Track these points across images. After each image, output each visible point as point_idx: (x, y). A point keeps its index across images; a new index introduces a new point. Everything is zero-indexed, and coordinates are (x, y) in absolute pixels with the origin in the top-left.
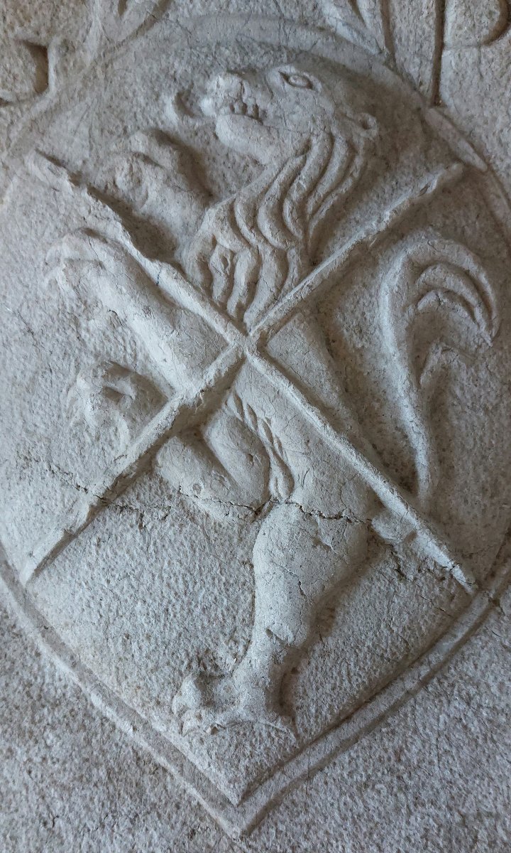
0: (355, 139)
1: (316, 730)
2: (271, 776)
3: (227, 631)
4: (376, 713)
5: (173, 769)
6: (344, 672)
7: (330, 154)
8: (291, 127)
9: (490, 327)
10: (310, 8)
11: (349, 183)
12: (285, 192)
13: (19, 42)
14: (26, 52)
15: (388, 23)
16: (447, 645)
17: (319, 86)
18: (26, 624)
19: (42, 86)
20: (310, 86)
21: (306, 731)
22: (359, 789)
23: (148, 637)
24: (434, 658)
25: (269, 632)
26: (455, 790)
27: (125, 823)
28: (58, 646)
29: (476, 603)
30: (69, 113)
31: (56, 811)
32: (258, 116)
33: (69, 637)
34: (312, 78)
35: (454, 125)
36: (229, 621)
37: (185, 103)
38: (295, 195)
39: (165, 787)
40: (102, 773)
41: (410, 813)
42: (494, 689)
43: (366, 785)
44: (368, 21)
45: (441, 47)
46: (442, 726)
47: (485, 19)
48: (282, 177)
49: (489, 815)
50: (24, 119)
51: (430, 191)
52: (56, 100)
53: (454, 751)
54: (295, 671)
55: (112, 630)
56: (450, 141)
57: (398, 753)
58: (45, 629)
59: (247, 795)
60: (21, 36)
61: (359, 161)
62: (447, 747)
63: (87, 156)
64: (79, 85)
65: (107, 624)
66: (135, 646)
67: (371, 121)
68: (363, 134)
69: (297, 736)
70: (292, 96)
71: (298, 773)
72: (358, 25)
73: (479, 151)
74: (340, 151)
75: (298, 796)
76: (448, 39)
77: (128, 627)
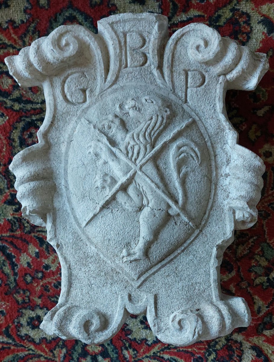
0: (164, 116)
2: (145, 273)
3: (133, 238)
4: (171, 258)
5: (121, 272)
6: (162, 248)
7: (157, 120)
8: (148, 114)
9: (198, 162)
10: (153, 79)
11: (162, 127)
12: (146, 130)
13: (79, 89)
14: (81, 92)
15: (173, 83)
16: (189, 242)
17: (155, 103)
18: (83, 237)
19: (85, 101)
20: (152, 102)
21: (153, 262)
22: (166, 277)
23: (114, 240)
24: (185, 245)
25: (143, 238)
26: (190, 277)
27: (109, 286)
28: (92, 243)
29: (196, 231)
30: (92, 108)
31: (92, 283)
32: (139, 110)
33: (95, 241)
34: (153, 100)
35: (191, 108)
36: (134, 236)
37: (121, 107)
38: (149, 131)
39: (119, 277)
40: (103, 274)
41: (179, 282)
42: (201, 252)
43: (168, 276)
44: (168, 83)
45: (187, 88)
46: (187, 262)
47: (198, 81)
48: (145, 126)
49: (199, 283)
50: (81, 109)
51: (183, 127)
52: (89, 105)
53: (190, 267)
54: (150, 247)
55: (106, 238)
56: (190, 112)
57: (176, 268)
58: (89, 239)
59: (139, 278)
60: (80, 88)
61: (165, 121)
62: (188, 267)
63: (97, 120)
64: (95, 101)
65: (104, 237)
66: (111, 242)
67: (168, 110)
68: (166, 114)
69: (151, 263)
70: (148, 105)
71: (151, 273)
72: (165, 84)
73: (197, 115)
74: (160, 119)
75: (151, 278)
76: (189, 85)
77: (109, 237)
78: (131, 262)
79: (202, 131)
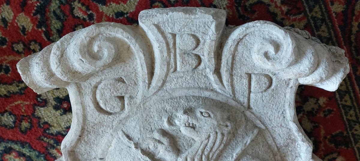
0: (224, 132)
7: (216, 138)
8: (204, 131)
10: (208, 84)
11: (223, 145)
12: (203, 152)
13: (115, 97)
14: (118, 99)
15: (233, 87)
17: (212, 115)
19: (123, 108)
20: (209, 116)
30: (132, 119)
32: (193, 127)
34: (210, 113)
35: (255, 115)
37: (170, 122)
38: (206, 153)
44: (226, 88)
45: (250, 92)
47: (264, 85)
48: (202, 147)
50: (117, 119)
51: (247, 144)
52: (128, 114)
56: (254, 120)
60: (116, 95)
61: (225, 138)
63: (139, 137)
64: (135, 110)
67: (229, 124)
68: (226, 129)
70: (204, 120)
72: (224, 89)
73: (263, 124)
74: (219, 136)
76: (252, 90)
79: (270, 142)
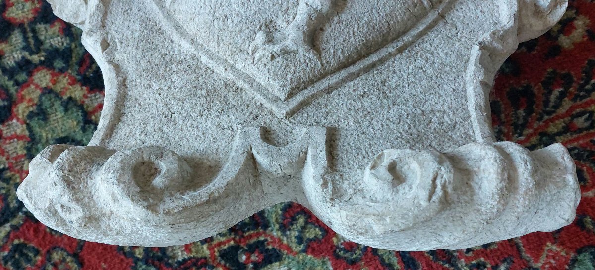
1: (334, 63)
2: (306, 88)
3: (283, 9)
4: (371, 62)
5: (247, 87)
6: (351, 32)
16: (414, 32)
18: (166, 26)
21: (327, 63)
22: (359, 97)
23: (238, 15)
24: (406, 38)
25: (307, 4)
26: (418, 99)
27: (214, 114)
28: (184, 34)
29: (430, 14)
31: (173, 110)
33: (191, 28)
36: (285, 4)
39: (241, 97)
40: (204, 92)
41: (390, 108)
42: (442, 55)
43: (363, 96)
46: (410, 71)
49: (439, 111)
53: (418, 81)
54: (322, 29)
55: (217, 14)
57: (384, 83)
58: (177, 27)
59: (290, 95)
62: (413, 80)
65: (214, 12)
66: (229, 21)
69: (322, 65)
71: (322, 87)
75: (322, 100)
77: (226, 11)
78: (273, 57)
